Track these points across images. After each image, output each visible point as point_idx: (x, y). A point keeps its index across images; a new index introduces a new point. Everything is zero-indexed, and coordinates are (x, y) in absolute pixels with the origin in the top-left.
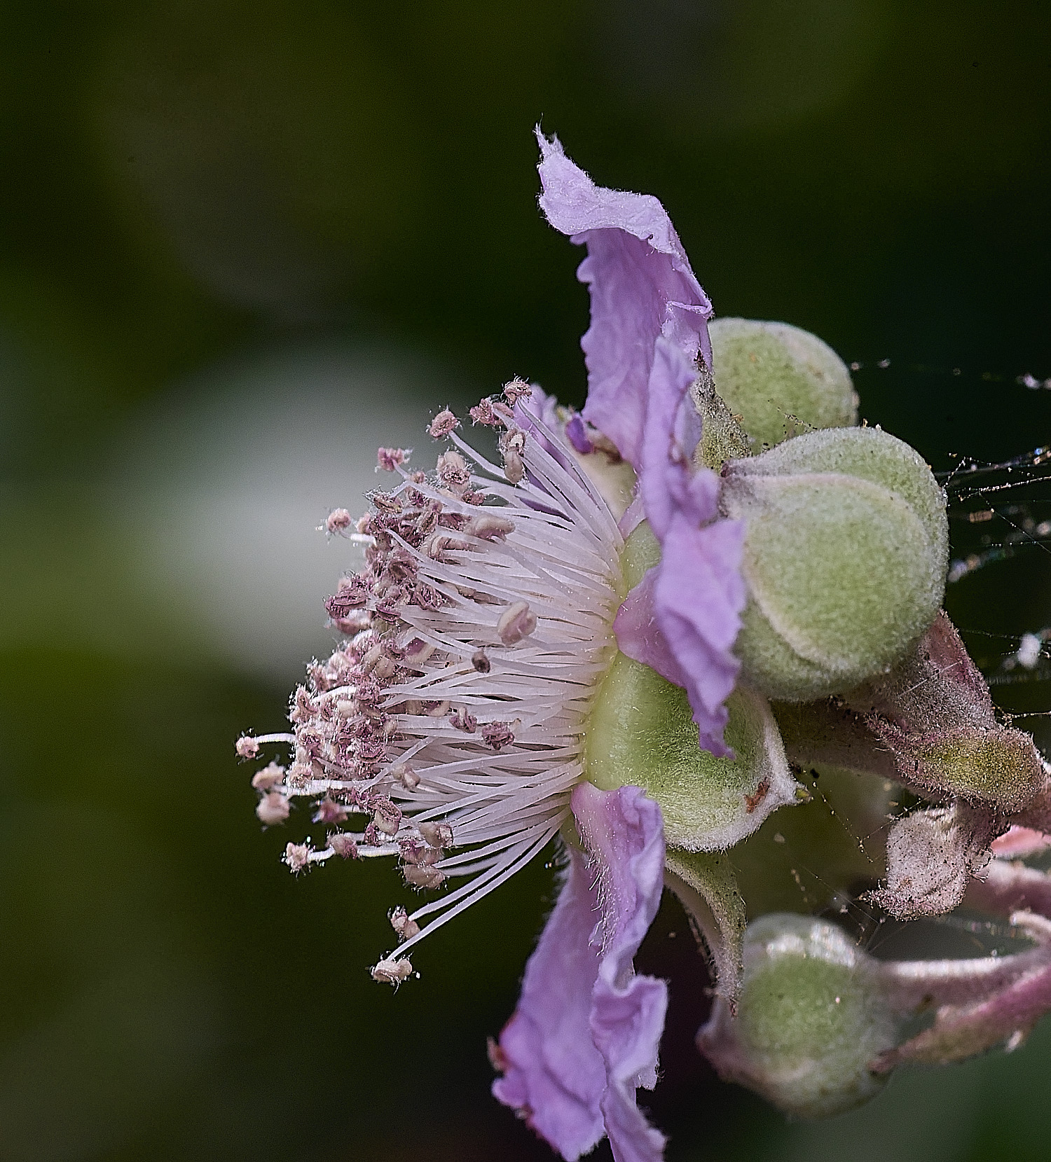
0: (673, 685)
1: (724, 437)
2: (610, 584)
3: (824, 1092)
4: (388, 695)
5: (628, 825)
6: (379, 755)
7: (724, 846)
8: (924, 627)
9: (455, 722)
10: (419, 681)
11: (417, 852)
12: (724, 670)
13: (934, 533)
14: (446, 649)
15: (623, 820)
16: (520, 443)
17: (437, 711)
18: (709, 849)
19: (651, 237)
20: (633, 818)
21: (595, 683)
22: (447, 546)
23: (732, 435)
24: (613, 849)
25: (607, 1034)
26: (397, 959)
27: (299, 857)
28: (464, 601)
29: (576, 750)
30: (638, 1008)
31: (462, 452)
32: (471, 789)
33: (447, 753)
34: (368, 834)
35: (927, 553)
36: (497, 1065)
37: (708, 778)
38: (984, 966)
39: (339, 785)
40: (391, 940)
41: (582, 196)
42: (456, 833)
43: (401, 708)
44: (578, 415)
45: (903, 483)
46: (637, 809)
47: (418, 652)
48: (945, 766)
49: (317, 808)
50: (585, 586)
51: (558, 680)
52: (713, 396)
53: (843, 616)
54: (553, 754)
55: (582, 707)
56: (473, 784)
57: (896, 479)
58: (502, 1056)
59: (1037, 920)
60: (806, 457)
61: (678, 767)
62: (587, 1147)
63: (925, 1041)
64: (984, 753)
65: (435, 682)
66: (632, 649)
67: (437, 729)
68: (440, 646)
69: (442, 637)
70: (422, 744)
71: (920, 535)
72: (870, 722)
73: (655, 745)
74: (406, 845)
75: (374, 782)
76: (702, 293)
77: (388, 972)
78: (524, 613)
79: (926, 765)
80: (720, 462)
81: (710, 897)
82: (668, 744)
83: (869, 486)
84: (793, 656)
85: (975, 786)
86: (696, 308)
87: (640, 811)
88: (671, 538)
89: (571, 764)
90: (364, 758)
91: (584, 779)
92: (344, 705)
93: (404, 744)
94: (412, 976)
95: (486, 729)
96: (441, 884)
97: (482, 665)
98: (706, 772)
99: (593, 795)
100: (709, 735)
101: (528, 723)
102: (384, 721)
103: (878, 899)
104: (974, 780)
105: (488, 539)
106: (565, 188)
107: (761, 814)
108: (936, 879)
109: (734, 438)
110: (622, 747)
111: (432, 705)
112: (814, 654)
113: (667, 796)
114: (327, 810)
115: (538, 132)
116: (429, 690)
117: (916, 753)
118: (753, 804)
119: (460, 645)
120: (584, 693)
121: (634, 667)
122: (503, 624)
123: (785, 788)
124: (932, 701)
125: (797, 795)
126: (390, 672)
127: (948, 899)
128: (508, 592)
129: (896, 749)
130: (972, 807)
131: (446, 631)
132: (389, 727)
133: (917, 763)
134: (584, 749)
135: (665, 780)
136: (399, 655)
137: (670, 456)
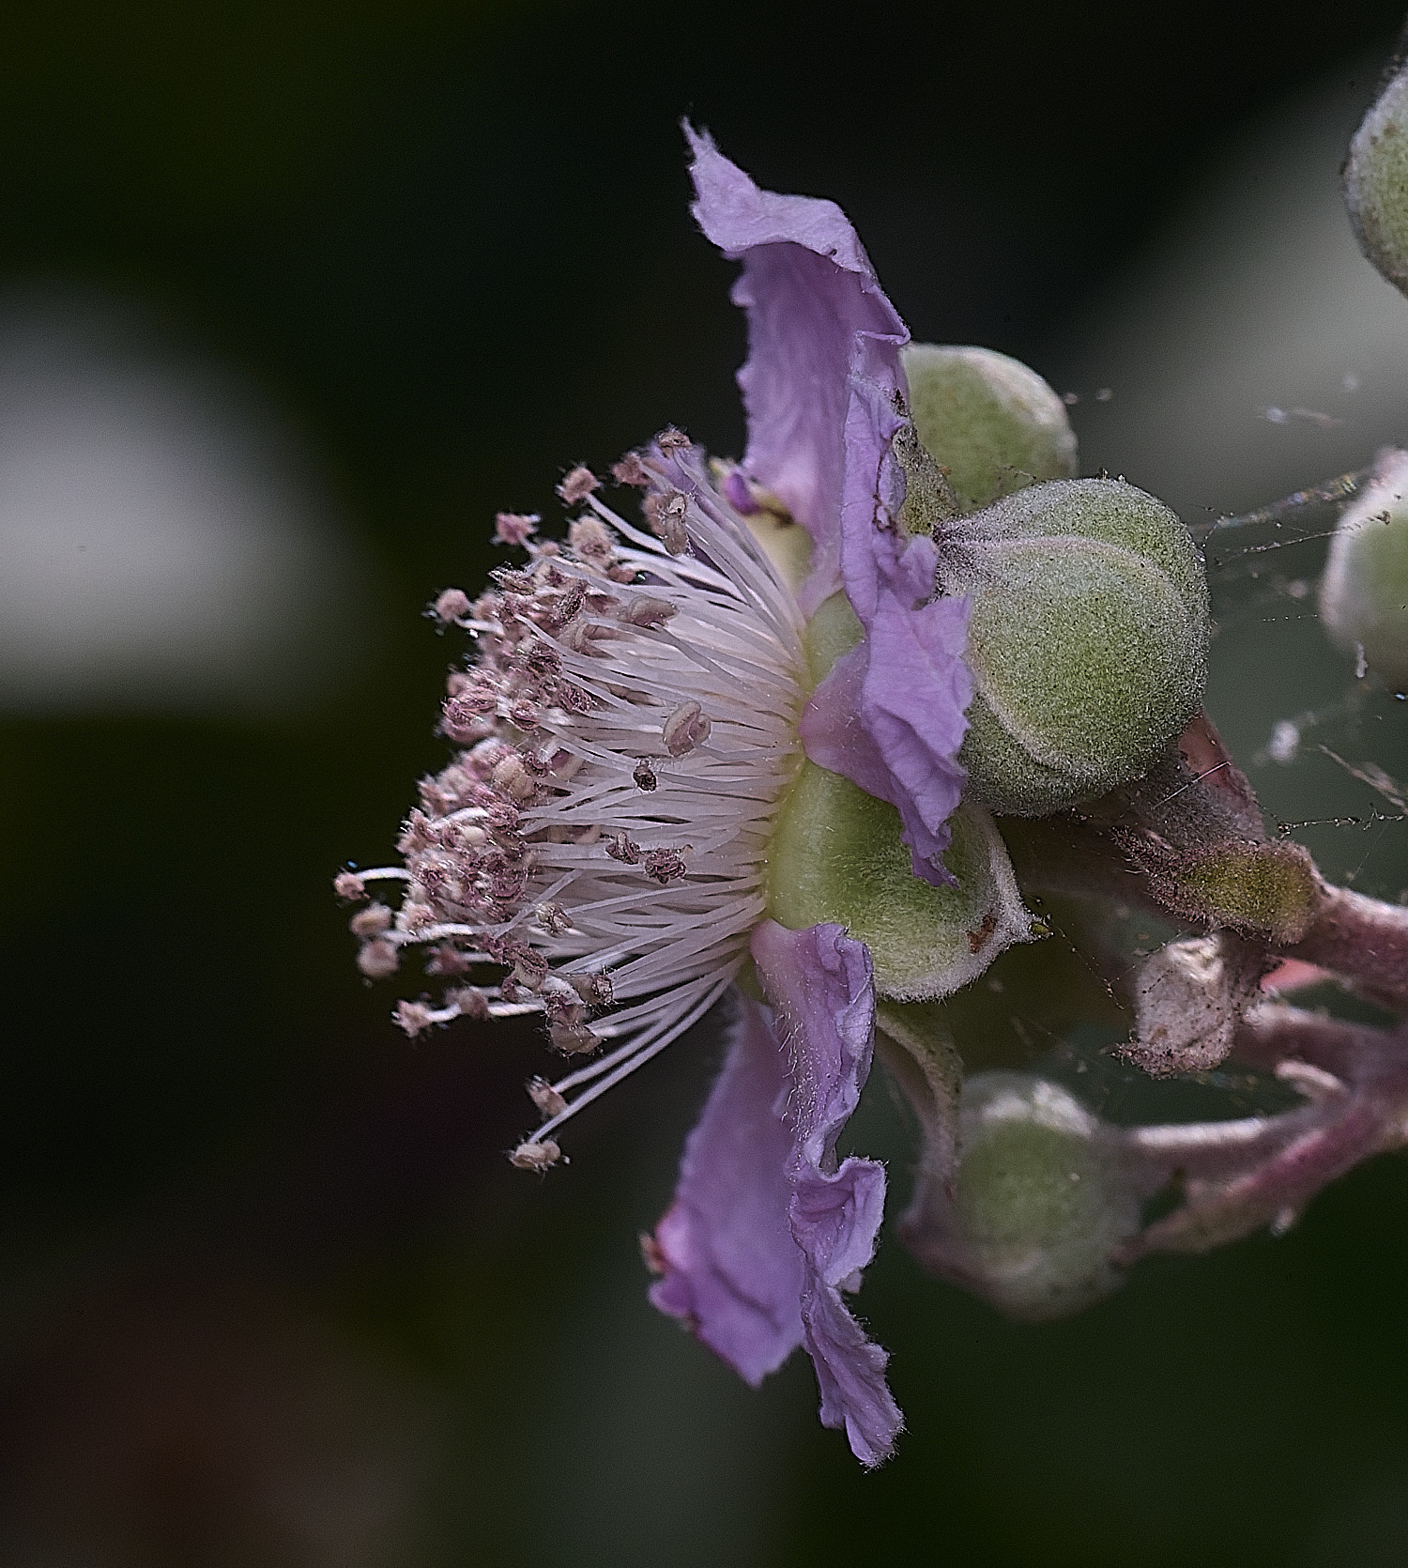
0: (876, 799)
1: (930, 494)
2: (794, 678)
3: (1056, 1290)
4: (526, 820)
5: (827, 971)
6: (517, 894)
7: (941, 993)
8: (1185, 721)
9: (613, 851)
10: (565, 802)
11: (568, 1009)
12: (948, 781)
13: (1194, 607)
14: (599, 761)
15: (819, 965)
16: (682, 507)
17: (588, 837)
18: (923, 998)
19: (834, 252)
20: (832, 962)
21: (778, 798)
22: (594, 634)
23: (939, 491)
24: (807, 1002)
25: (812, 1228)
26: (542, 1140)
27: (415, 1019)
28: (620, 703)
29: (754, 881)
30: (851, 1195)
31: (603, 519)
32: (628, 932)
33: (597, 888)
34: (505, 990)
35: (1188, 632)
36: (654, 1266)
37: (917, 911)
38: (1245, 1130)
39: (465, 930)
40: (532, 1117)
41: (745, 204)
42: (615, 985)
43: (541, 836)
44: (738, 470)
45: (1155, 547)
46: (839, 952)
47: (562, 766)
48: (1210, 890)
49: (431, 957)
50: (764, 681)
51: (732, 796)
52: (915, 445)
53: (1089, 711)
54: (730, 886)
55: (764, 828)
56: (631, 925)
57: (1146, 542)
58: (659, 1256)
59: (1311, 1072)
60: (1035, 517)
61: (882, 898)
62: (774, 1364)
63: (1177, 1225)
64: (1255, 873)
65: (583, 802)
66: (822, 755)
67: (586, 859)
68: (590, 758)
69: (590, 746)
70: (568, 877)
71: (1178, 609)
72: (1120, 839)
73: (853, 872)
74: (554, 1003)
75: (509, 927)
76: (898, 319)
77: (531, 1158)
78: (695, 716)
79: (1187, 889)
80: (926, 525)
81: (922, 1056)
82: (869, 871)
83: (1113, 551)
84: (1028, 760)
85: (1246, 913)
86: (892, 337)
87: (843, 954)
88: (879, 621)
89: (750, 898)
90: (498, 897)
91: (767, 915)
92: (472, 832)
93: (547, 877)
94: (559, 1161)
95: (651, 859)
96: (596, 1048)
97: (646, 781)
98: (916, 904)
99: (778, 936)
100: (927, 860)
101: (700, 849)
102: (523, 850)
103: (1130, 1054)
104: (1244, 905)
105: (646, 627)
106: (724, 195)
107: (989, 953)
108: (1198, 1027)
109: (942, 495)
110: (814, 876)
111: (580, 830)
112: (1053, 757)
113: (870, 935)
114: (444, 959)
115: (687, 128)
116: (577, 811)
117: (1174, 874)
118: (977, 942)
119: (613, 756)
120: (766, 811)
121: (827, 778)
122: (670, 731)
123: (1016, 920)
124: (1191, 811)
125: (1033, 931)
126: (528, 791)
127: (1214, 1051)
128: (670, 690)
129: (1151, 871)
130: (1242, 939)
131: (597, 739)
132: (529, 858)
133: (1176, 888)
134: (766, 880)
135: (866, 915)
136: (541, 770)
137: (875, 521)
